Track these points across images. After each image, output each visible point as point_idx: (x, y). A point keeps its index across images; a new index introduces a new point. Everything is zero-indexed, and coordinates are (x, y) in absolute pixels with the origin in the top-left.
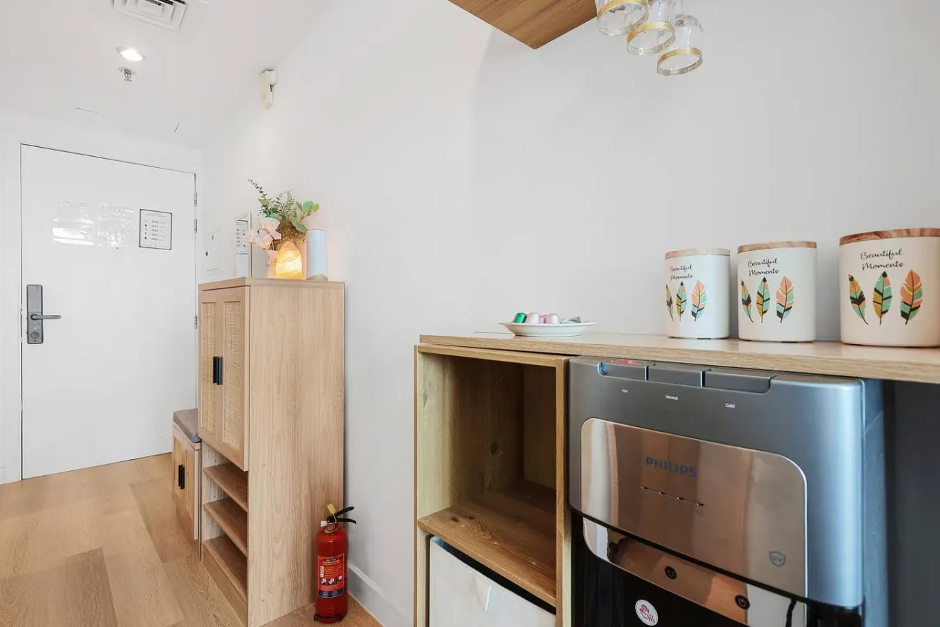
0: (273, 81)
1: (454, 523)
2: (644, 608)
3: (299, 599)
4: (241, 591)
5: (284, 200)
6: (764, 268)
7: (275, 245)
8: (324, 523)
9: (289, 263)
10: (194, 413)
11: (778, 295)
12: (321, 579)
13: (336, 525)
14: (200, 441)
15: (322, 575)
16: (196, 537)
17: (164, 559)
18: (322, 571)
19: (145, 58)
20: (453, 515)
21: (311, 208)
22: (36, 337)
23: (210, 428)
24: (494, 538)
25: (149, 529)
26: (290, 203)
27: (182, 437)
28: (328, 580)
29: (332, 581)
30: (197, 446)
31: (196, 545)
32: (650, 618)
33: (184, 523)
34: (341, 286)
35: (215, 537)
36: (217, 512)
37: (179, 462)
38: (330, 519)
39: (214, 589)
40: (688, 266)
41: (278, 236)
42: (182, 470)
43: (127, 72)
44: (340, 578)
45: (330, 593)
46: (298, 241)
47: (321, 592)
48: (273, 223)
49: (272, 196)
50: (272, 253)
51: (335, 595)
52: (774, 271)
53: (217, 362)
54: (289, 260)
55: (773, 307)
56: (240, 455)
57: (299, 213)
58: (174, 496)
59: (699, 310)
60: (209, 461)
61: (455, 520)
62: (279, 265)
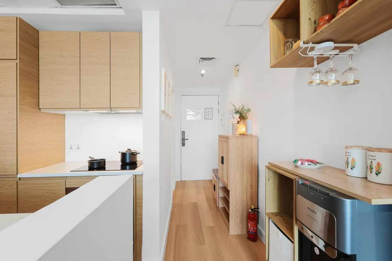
0: (238, 69)
1: (276, 216)
2: (316, 249)
3: (243, 231)
4: (228, 223)
5: (241, 107)
6: (371, 158)
7: (238, 122)
8: (250, 211)
9: (242, 129)
10: (217, 170)
11: (376, 168)
12: (249, 228)
13: (254, 213)
14: (219, 179)
15: (249, 226)
16: (218, 206)
17: (210, 210)
18: (249, 224)
19: (206, 71)
20: (277, 214)
21: (249, 110)
22: (183, 145)
23: (221, 176)
24: (285, 223)
25: (207, 200)
26: (243, 108)
27: (214, 176)
28: (251, 228)
29: (252, 229)
30: (218, 180)
31: (218, 207)
32: (318, 252)
33: (215, 201)
34: (257, 137)
35: (222, 207)
36: (222, 199)
37: (214, 184)
38: (252, 210)
39: (222, 221)
40: (349, 152)
41: (239, 120)
42: (214, 186)
43: (202, 75)
44: (255, 229)
45: (252, 232)
46: (245, 121)
47: (249, 231)
48: (238, 116)
49: (237, 107)
50: (237, 125)
51: (253, 233)
52: (374, 159)
53: (222, 158)
54: (242, 128)
55: (374, 171)
56: (227, 185)
57: (245, 111)
58: (213, 193)
59: (353, 167)
60: (221, 185)
61: (277, 216)
62: (239, 130)
